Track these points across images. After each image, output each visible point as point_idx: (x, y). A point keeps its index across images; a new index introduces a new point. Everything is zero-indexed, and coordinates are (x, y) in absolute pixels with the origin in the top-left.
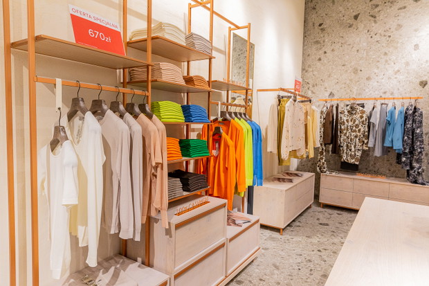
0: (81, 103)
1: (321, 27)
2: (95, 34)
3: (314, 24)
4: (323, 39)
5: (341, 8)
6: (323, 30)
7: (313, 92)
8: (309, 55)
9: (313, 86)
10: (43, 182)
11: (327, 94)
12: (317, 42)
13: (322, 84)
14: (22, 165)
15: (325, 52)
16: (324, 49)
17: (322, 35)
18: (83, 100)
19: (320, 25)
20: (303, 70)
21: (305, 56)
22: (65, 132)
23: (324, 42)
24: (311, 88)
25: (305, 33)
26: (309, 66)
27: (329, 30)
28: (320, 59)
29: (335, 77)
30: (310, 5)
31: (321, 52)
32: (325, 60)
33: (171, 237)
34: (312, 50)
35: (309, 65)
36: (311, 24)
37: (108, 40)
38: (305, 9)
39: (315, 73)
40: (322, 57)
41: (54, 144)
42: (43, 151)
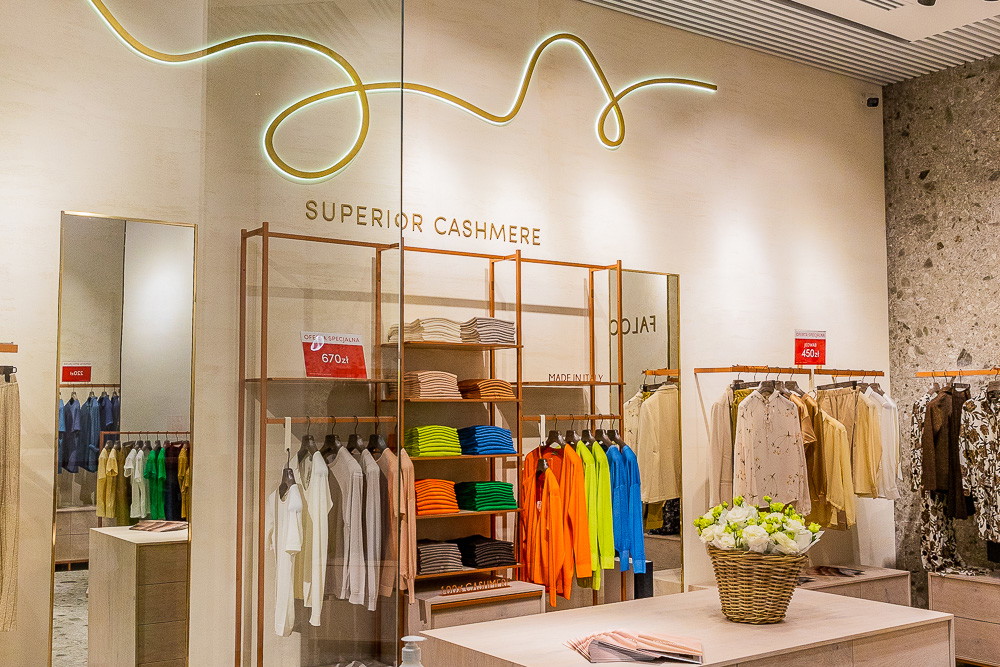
0: (311, 441)
1: (925, 181)
2: (329, 358)
3: (907, 172)
4: (932, 210)
5: (968, 132)
6: (930, 187)
7: (919, 351)
8: (901, 253)
9: (919, 335)
10: (271, 534)
11: (954, 356)
12: (919, 220)
13: (939, 327)
14: (251, 516)
15: (940, 246)
16: (936, 237)
17: (929, 202)
18: (312, 438)
19: (923, 175)
20: (892, 291)
21: (895, 255)
22: (293, 476)
23: (935, 217)
24: (915, 340)
25: (888, 196)
26: (905, 282)
27: (945, 188)
28: (929, 264)
29: (970, 308)
30: (895, 124)
31: (931, 244)
32: (940, 266)
33: (425, 622)
34: (910, 240)
35: (905, 279)
36: (900, 173)
37: (346, 360)
38: (886, 136)
39: (921, 299)
40: (934, 255)
41: (283, 490)
42: (272, 496)
